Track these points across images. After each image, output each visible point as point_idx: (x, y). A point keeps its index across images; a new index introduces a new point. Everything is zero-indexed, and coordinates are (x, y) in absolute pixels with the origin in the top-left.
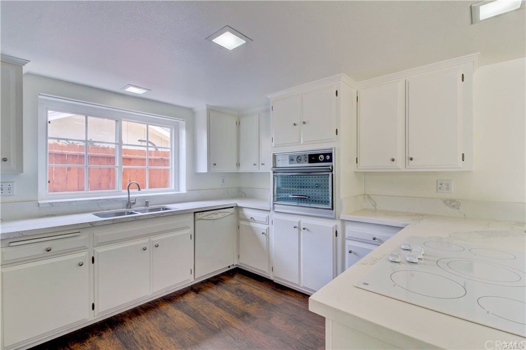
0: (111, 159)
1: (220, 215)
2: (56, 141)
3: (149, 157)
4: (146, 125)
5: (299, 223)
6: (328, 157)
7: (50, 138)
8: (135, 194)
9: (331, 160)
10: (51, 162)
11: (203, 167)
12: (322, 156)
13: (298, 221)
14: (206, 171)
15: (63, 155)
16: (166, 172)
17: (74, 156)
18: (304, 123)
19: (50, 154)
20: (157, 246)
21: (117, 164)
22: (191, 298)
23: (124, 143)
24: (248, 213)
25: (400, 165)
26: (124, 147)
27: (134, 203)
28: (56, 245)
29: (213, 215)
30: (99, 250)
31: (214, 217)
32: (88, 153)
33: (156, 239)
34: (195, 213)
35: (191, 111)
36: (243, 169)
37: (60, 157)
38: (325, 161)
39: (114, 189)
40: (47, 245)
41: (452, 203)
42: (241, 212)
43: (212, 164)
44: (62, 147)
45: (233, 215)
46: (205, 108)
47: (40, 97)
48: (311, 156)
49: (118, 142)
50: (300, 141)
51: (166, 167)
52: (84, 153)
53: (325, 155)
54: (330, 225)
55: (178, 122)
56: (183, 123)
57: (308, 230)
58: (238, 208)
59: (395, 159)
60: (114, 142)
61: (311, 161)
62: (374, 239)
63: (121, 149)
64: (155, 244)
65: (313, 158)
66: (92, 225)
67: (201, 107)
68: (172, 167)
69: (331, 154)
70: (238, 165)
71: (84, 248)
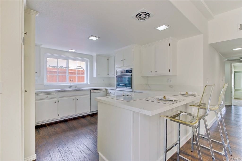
0: (65, 73)
1: (100, 91)
2: (49, 67)
3: (77, 72)
4: (76, 61)
7: (47, 66)
8: (72, 84)
9: (131, 72)
10: (48, 73)
11: (95, 75)
12: (129, 71)
14: (96, 76)
15: (51, 71)
16: (83, 77)
17: (55, 72)
18: (124, 60)
19: (47, 71)
20: (78, 99)
21: (67, 74)
22: (89, 118)
23: (69, 67)
24: (110, 91)
25: (153, 74)
26: (69, 69)
27: (72, 87)
28: (49, 96)
29: (97, 91)
30: (60, 99)
31: (97, 92)
32: (58, 71)
33: (77, 97)
34: (91, 90)
35: (92, 56)
36: (110, 76)
37: (50, 72)
39: (66, 82)
40: (47, 96)
41: (171, 86)
42: (107, 91)
43: (98, 74)
44: (51, 69)
45: (104, 92)
46: (95, 55)
47: (45, 54)
48: (126, 71)
49: (67, 67)
50: (123, 66)
51: (84, 75)
52: (57, 71)
53: (130, 70)
55: (87, 60)
56: (89, 60)
58: (106, 89)
59: (152, 71)
60: (66, 67)
61: (126, 73)
63: (68, 69)
64: (77, 99)
66: (59, 91)
67: (94, 54)
68: (85, 75)
69: (131, 70)
70: (108, 74)
71: (56, 98)
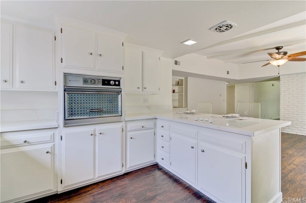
5: (95, 131)
6: (117, 83)
9: (119, 85)
12: (113, 82)
13: (93, 130)
38: (115, 85)
41: (149, 108)
48: (104, 80)
53: (115, 81)
54: (119, 126)
57: (103, 134)
61: (104, 84)
62: (143, 127)
65: (106, 82)
69: (119, 81)
